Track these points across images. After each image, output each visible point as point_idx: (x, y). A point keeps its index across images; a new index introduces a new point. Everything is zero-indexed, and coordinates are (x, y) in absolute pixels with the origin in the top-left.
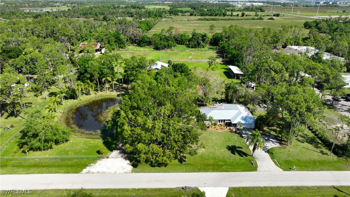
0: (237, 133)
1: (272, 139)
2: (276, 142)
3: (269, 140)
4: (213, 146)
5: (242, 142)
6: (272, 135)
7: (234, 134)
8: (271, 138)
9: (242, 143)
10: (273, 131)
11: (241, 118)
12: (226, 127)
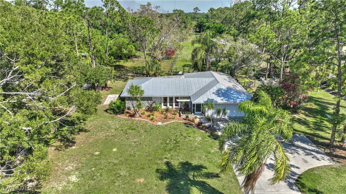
0: (202, 129)
1: (303, 141)
2: (318, 152)
3: (294, 145)
4: (115, 164)
5: (212, 151)
6: (299, 131)
7: (196, 129)
8: (297, 140)
9: (213, 153)
10: (300, 123)
11: (215, 91)
12: (178, 115)
